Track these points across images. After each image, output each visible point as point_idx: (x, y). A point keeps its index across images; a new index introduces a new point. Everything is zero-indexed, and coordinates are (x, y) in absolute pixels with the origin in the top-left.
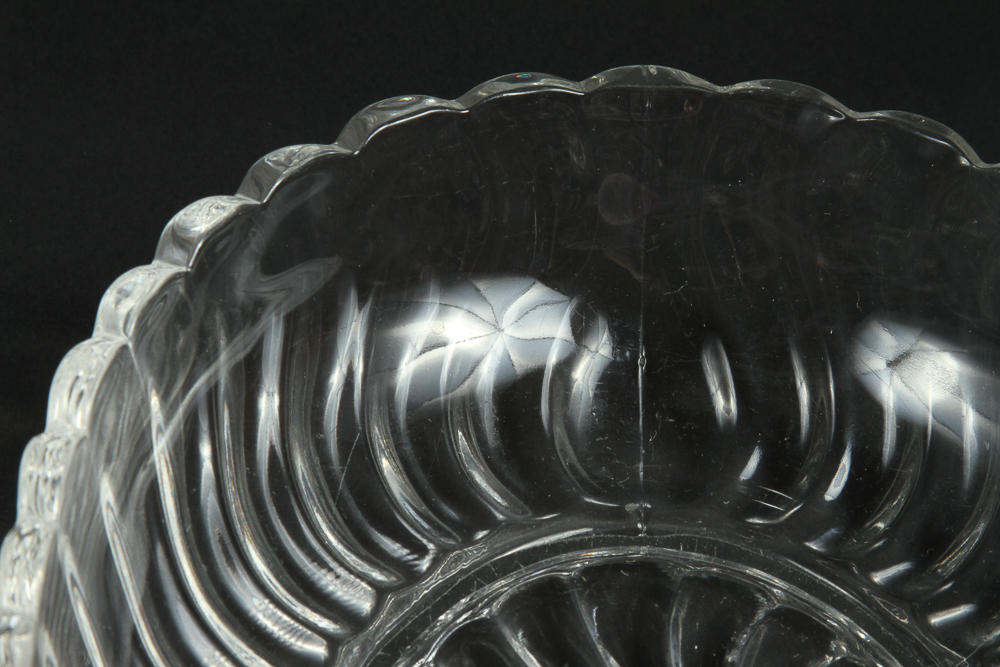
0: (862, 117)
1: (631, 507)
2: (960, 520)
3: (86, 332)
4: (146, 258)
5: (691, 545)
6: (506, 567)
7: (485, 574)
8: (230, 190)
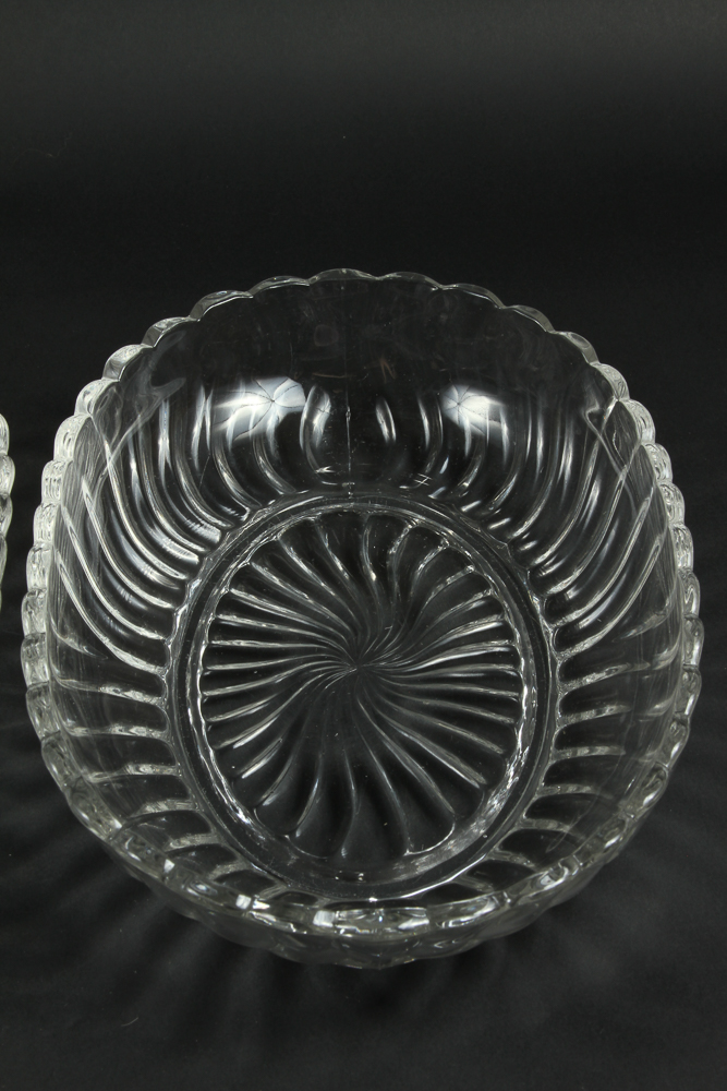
0: (446, 288)
1: (345, 484)
2: (504, 481)
3: (71, 412)
4: (99, 377)
5: (374, 501)
6: (284, 517)
7: (273, 521)
8: (138, 342)
